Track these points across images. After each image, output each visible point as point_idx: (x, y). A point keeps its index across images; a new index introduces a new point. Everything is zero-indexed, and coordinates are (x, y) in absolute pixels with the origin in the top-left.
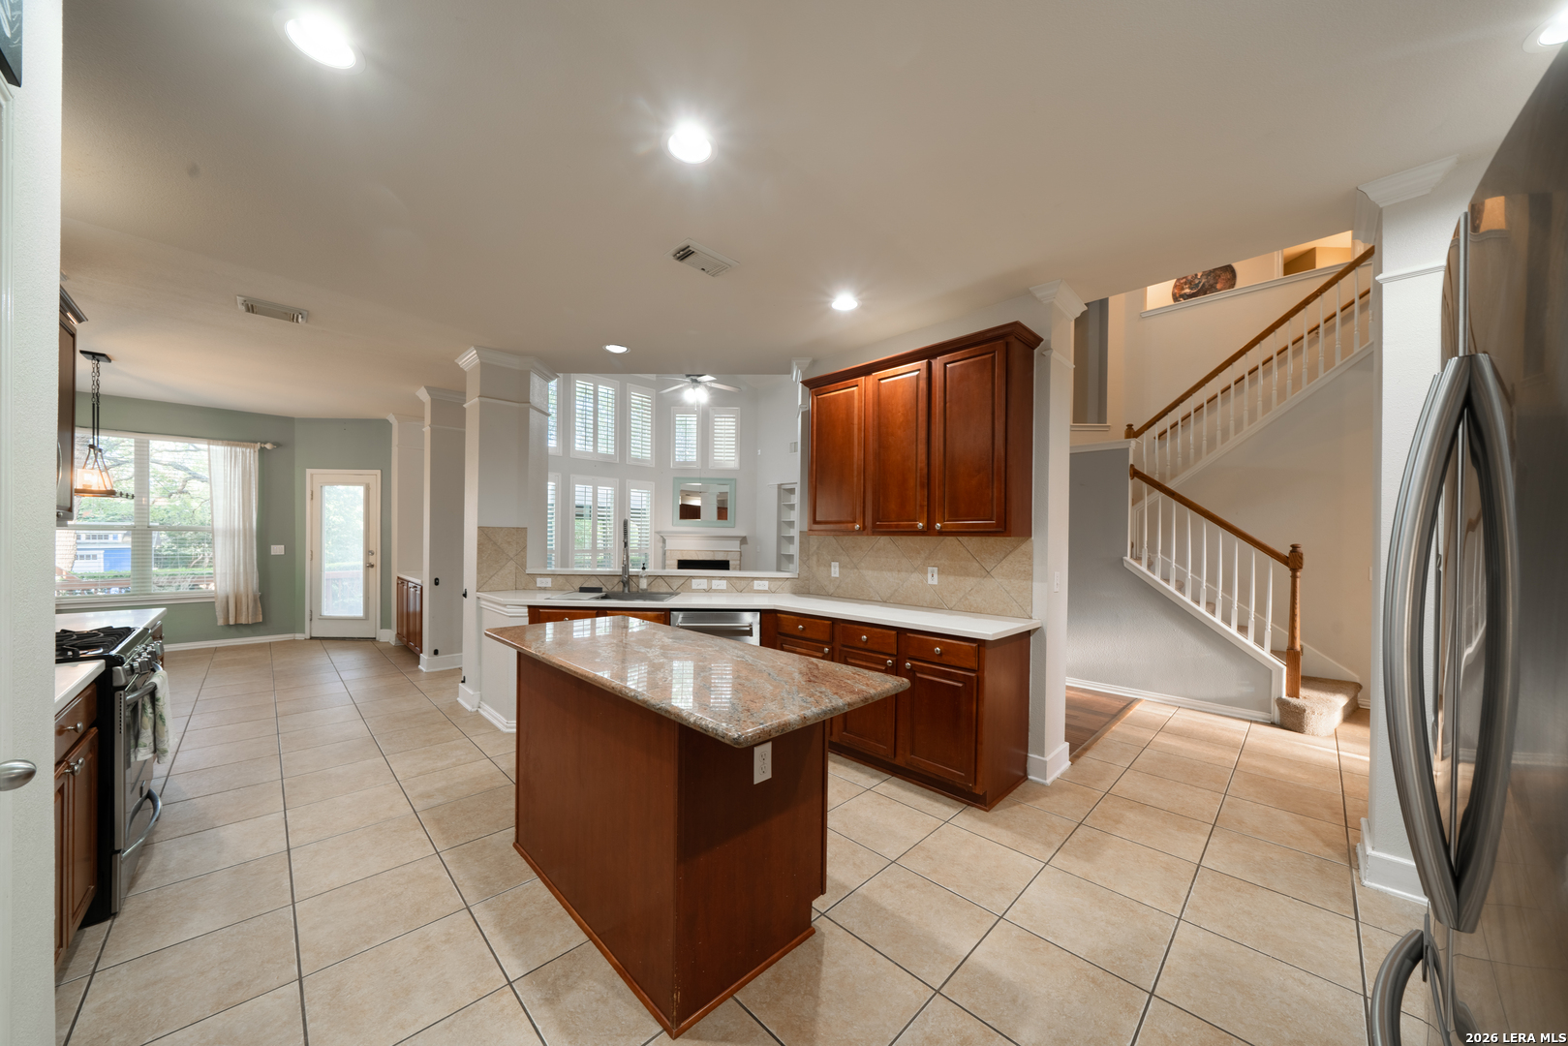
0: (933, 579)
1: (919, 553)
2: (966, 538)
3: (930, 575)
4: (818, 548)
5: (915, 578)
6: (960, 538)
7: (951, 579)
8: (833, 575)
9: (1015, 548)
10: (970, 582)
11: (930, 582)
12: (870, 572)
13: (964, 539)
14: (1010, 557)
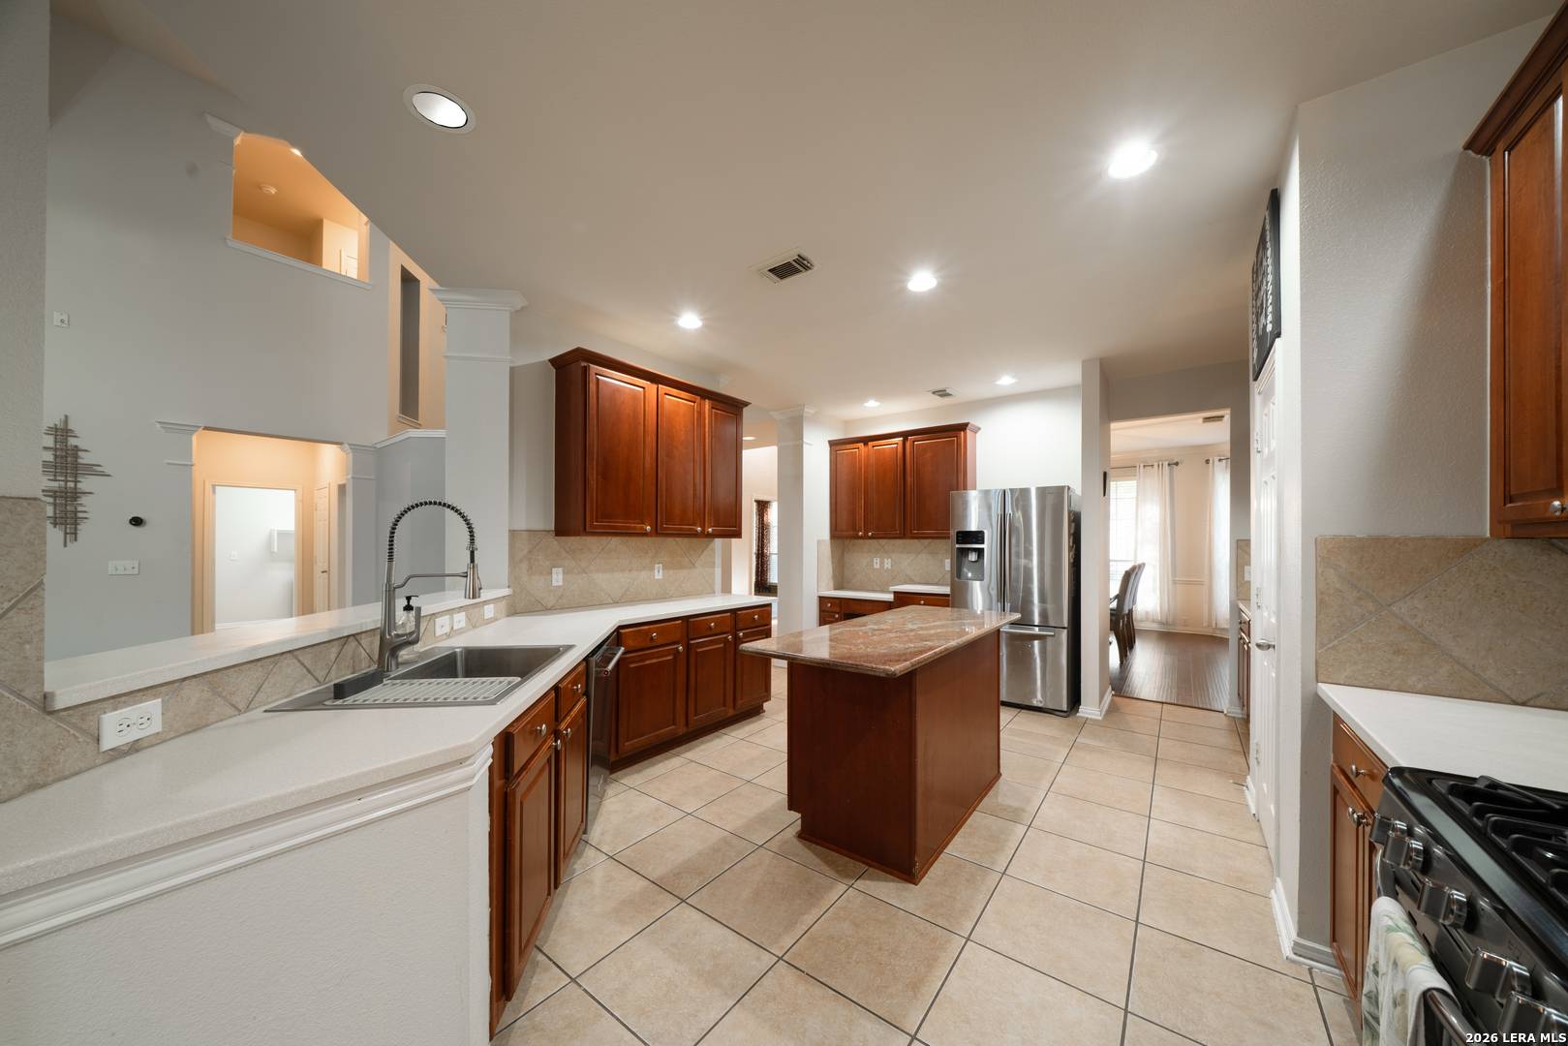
0: (659, 574)
1: (647, 552)
2: (680, 539)
3: (656, 571)
4: (530, 552)
5: (644, 575)
6: (676, 539)
7: (671, 572)
8: (554, 584)
9: (707, 546)
10: (683, 573)
11: (656, 577)
12: (601, 575)
13: (679, 540)
14: (705, 553)
